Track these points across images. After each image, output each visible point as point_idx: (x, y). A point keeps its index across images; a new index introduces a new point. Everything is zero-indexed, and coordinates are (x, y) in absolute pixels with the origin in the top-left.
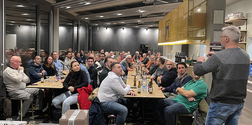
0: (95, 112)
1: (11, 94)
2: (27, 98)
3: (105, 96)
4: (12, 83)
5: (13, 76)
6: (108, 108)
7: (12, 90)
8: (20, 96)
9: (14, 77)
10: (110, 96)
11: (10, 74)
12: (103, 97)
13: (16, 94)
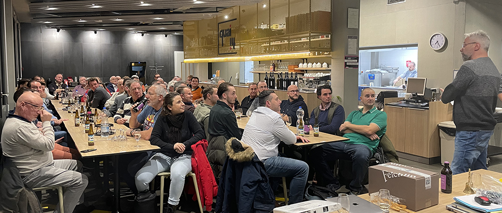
0: (259, 179)
1: (33, 180)
2: (76, 180)
3: (266, 150)
4: (31, 155)
5: (38, 138)
6: (277, 168)
7: (33, 169)
8: (59, 180)
9: (39, 140)
10: (273, 148)
11: (29, 134)
12: (262, 151)
13: (47, 177)
